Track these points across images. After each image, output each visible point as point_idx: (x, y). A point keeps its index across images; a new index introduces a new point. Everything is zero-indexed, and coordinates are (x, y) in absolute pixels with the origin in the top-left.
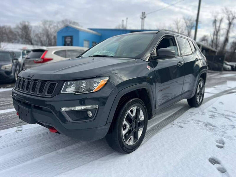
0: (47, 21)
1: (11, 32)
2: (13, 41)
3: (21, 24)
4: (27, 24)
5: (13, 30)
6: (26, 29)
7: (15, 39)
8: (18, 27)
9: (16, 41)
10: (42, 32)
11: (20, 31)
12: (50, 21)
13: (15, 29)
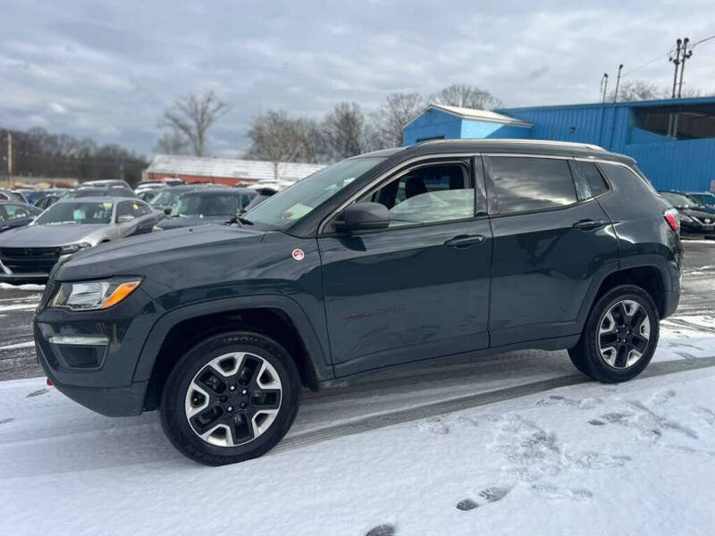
0: (402, 97)
1: (315, 134)
2: (317, 156)
3: (337, 111)
4: (351, 109)
5: (320, 129)
6: (348, 122)
7: (322, 152)
8: (330, 120)
9: (325, 157)
10: (386, 128)
11: (333, 130)
12: (409, 97)
13: (323, 125)
